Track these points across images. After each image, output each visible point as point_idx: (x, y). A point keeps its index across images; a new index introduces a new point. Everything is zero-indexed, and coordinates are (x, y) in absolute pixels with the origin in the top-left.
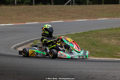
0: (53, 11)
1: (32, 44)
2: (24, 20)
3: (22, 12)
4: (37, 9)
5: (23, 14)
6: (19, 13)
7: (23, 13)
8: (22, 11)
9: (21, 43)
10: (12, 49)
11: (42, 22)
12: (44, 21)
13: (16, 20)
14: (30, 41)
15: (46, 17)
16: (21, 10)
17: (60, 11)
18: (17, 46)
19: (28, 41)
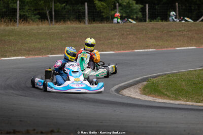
0: (180, 31)
1: (145, 83)
2: (131, 46)
3: (128, 33)
4: (153, 28)
5: (130, 36)
6: (123, 35)
7: (130, 34)
8: (128, 31)
9: (126, 83)
10: (112, 91)
11: (162, 48)
12: (164, 48)
13: (119, 46)
14: (141, 79)
15: (167, 41)
16: (128, 29)
17: (191, 31)
18: (121, 87)
19: (138, 79)
